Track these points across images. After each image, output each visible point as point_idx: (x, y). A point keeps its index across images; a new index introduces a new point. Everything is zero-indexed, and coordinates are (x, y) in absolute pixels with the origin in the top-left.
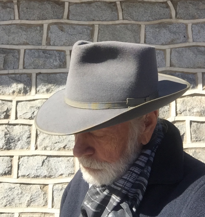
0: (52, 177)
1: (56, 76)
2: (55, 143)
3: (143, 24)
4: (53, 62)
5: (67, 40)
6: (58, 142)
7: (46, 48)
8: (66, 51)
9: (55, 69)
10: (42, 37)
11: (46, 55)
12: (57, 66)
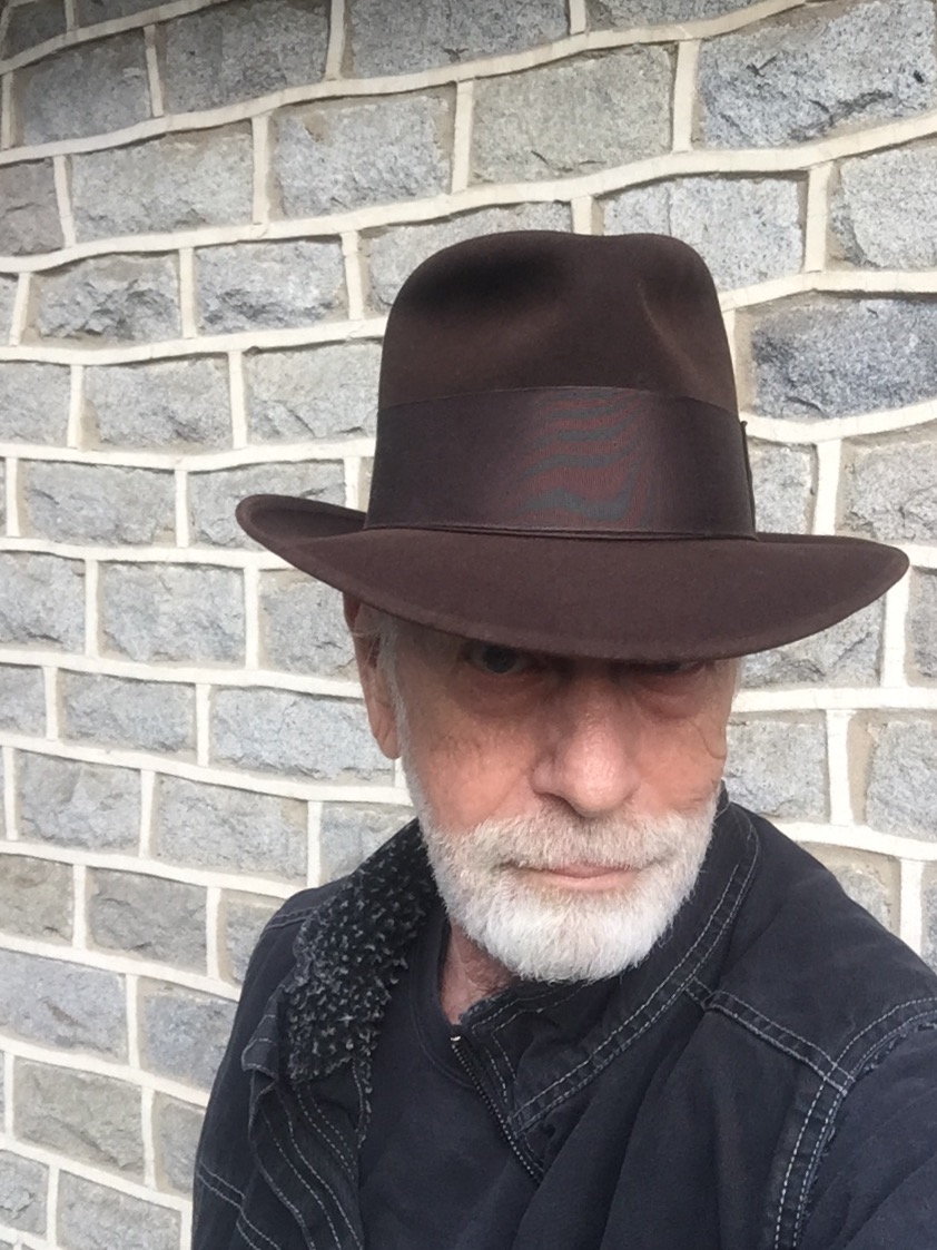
0: (316, 775)
1: (313, 360)
2: (319, 647)
3: (688, 36)
4: (294, 299)
5: (339, 186)
6: (329, 643)
7: (265, 233)
8: (342, 235)
9: (305, 326)
10: (251, 182)
11: (265, 265)
12: (313, 312)
